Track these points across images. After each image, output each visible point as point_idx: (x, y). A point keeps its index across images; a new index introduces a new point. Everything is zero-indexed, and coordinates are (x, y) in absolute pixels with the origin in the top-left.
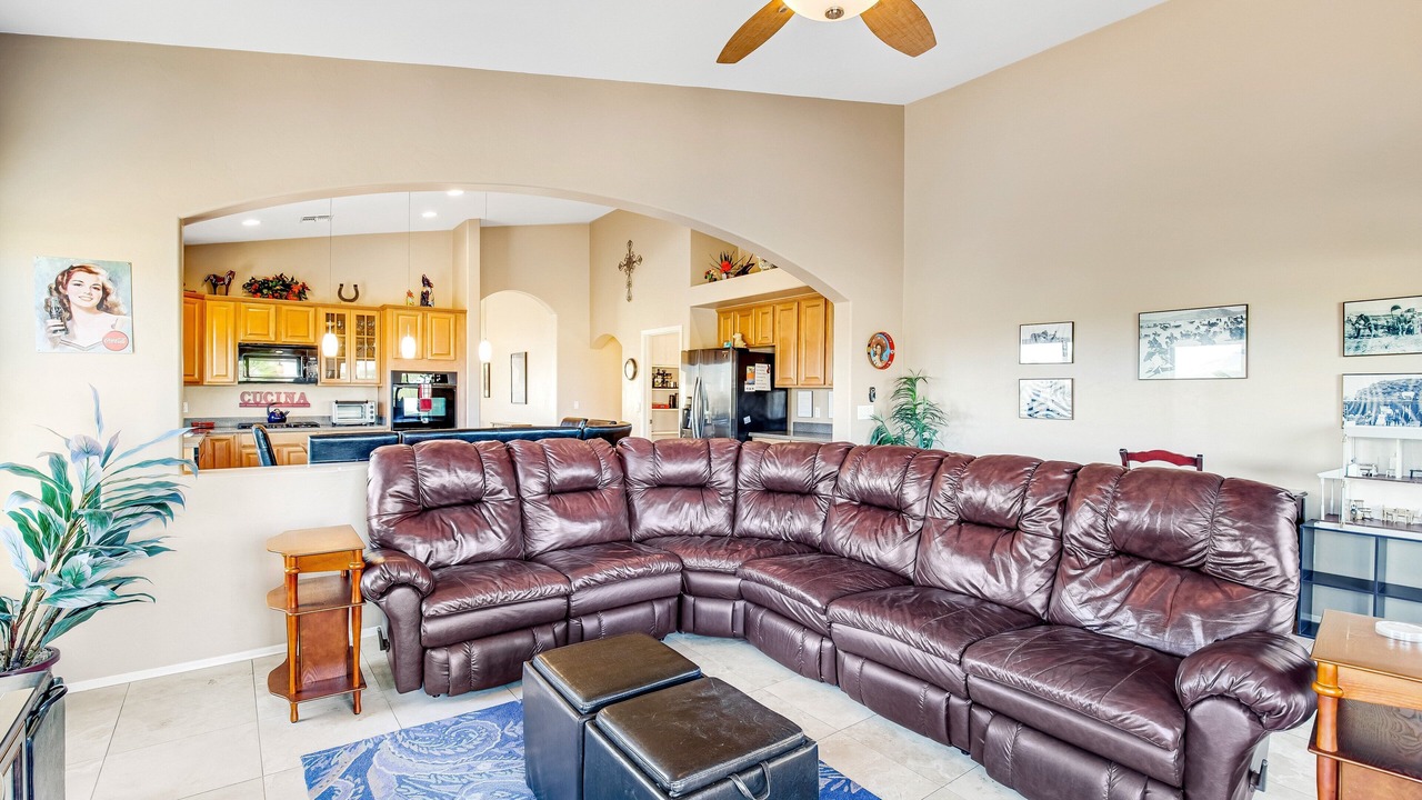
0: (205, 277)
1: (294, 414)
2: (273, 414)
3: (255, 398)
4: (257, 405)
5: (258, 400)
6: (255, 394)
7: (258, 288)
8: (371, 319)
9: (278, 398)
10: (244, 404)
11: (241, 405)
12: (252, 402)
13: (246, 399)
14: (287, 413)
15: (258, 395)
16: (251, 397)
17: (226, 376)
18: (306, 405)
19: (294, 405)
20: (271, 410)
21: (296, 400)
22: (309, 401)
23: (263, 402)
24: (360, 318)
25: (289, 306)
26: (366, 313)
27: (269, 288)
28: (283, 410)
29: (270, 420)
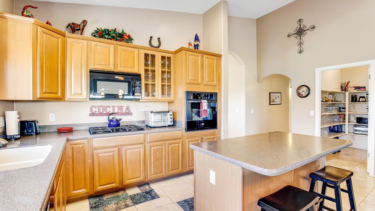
0: (67, 25)
1: (125, 120)
2: (111, 121)
3: (99, 110)
4: (101, 114)
5: (101, 111)
6: (99, 107)
7: (101, 34)
8: (169, 58)
9: (114, 109)
10: (93, 114)
11: (91, 115)
12: (97, 112)
13: (94, 111)
14: (120, 120)
15: (101, 108)
16: (97, 110)
17: (81, 94)
18: (129, 114)
19: (122, 114)
20: (111, 117)
21: (124, 111)
22: (132, 111)
23: (105, 112)
24: (163, 58)
25: (121, 46)
26: (167, 55)
27: (109, 35)
28: (118, 117)
29: (110, 126)
